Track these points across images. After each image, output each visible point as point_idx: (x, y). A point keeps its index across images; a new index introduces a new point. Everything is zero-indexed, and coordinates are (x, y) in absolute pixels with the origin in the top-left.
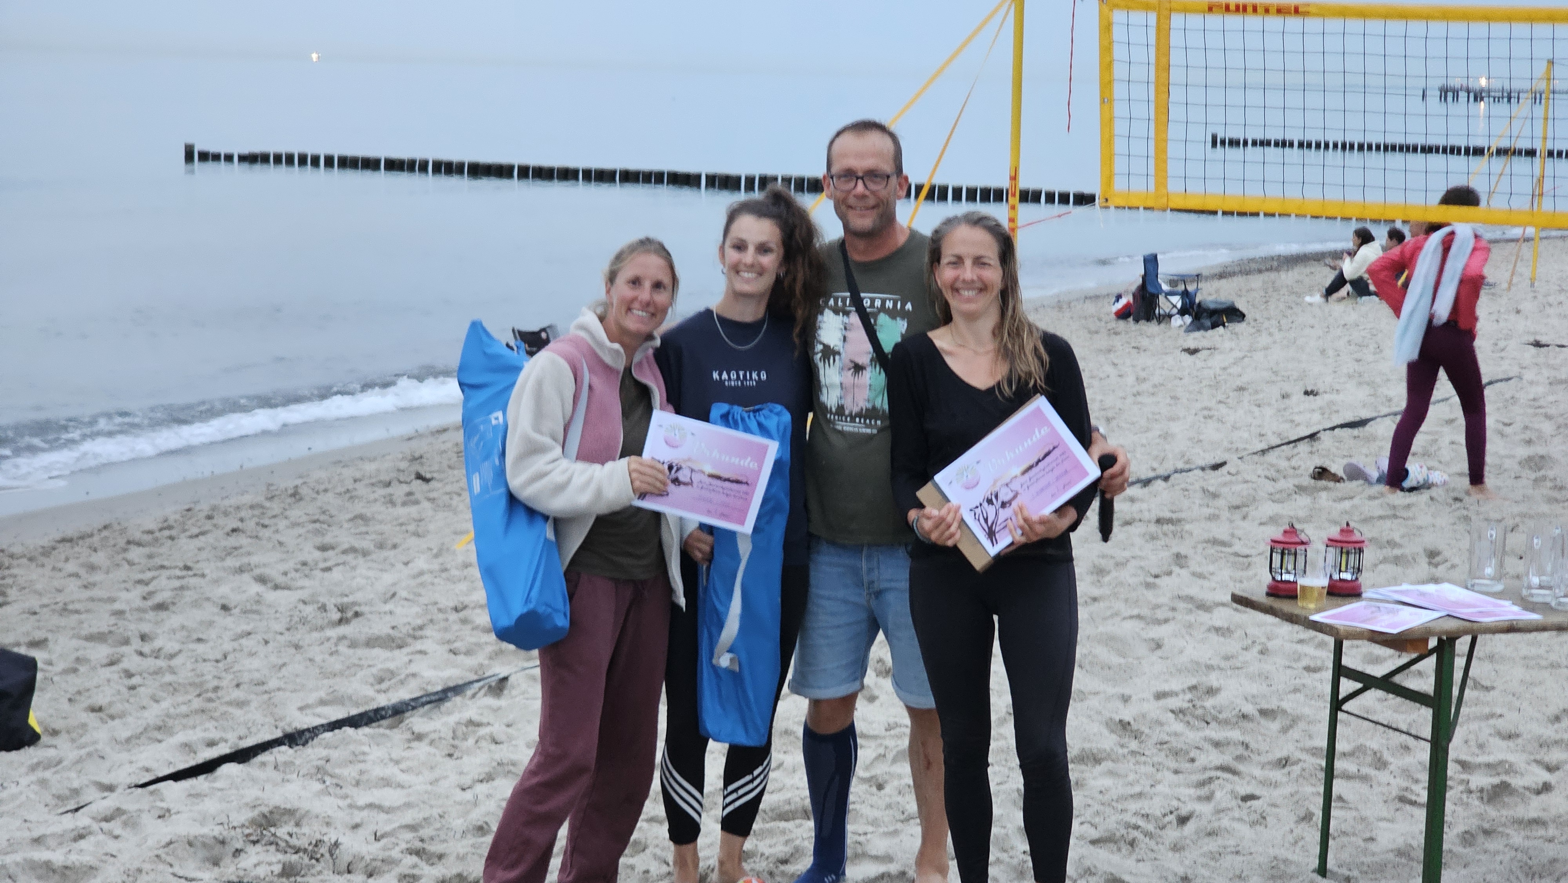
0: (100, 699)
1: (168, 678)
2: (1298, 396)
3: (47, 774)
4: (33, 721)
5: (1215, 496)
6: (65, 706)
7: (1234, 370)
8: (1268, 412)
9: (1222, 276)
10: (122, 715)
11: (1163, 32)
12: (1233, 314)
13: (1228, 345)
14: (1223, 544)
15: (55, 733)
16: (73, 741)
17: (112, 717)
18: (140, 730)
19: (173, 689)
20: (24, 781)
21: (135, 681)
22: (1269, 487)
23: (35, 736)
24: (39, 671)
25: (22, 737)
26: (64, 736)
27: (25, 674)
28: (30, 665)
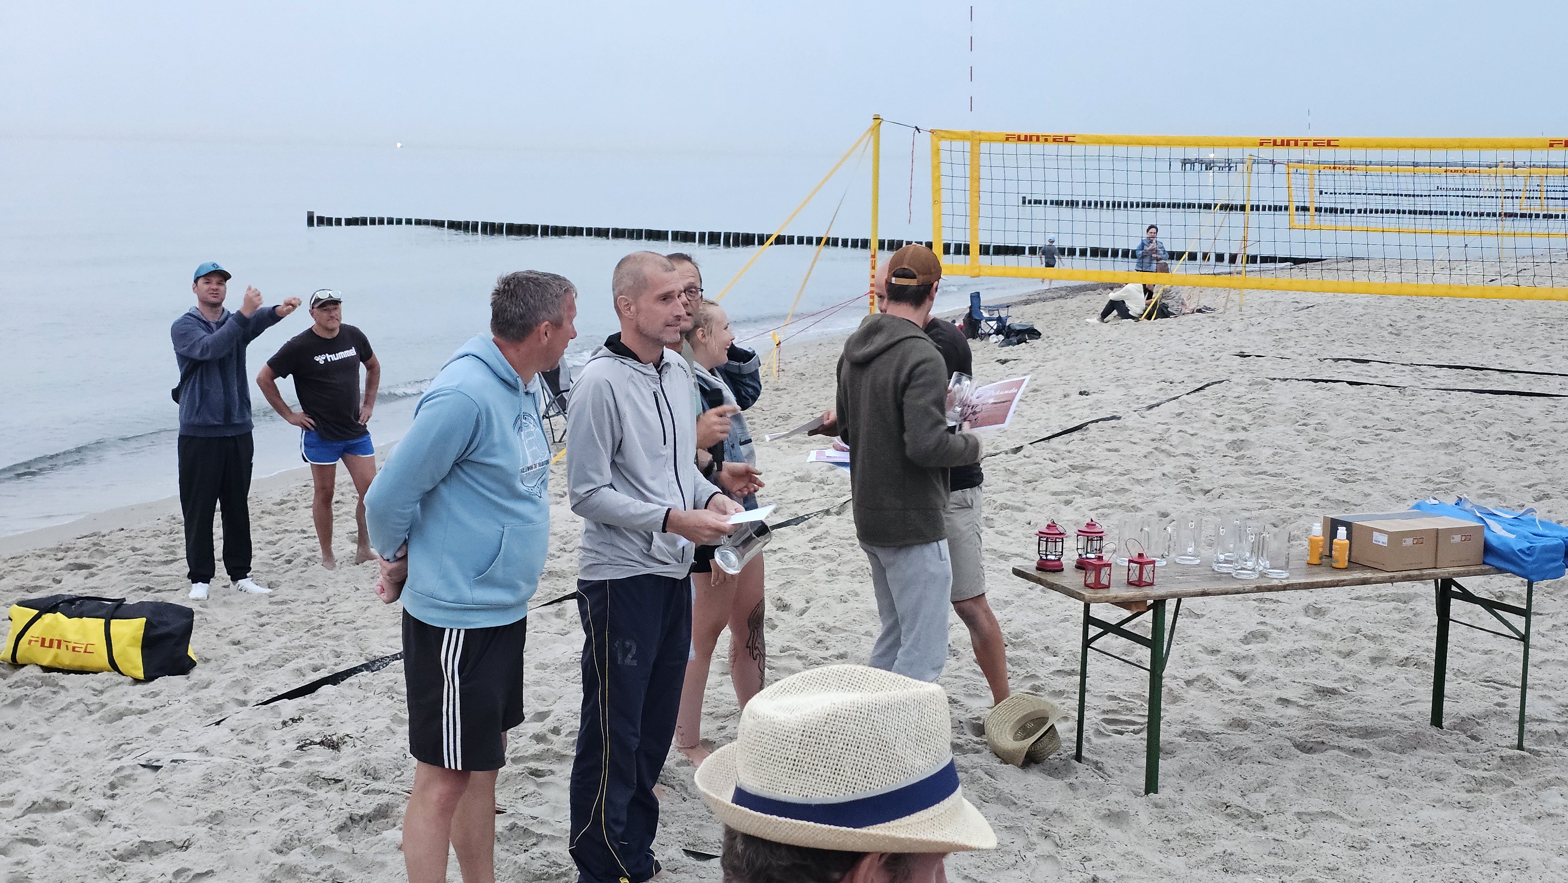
0: (238, 635)
1: (288, 618)
2: (1075, 396)
3: (199, 694)
4: (191, 653)
6: (214, 640)
10: (255, 646)
11: (975, 155)
12: (1032, 333)
14: (1019, 510)
15: (207, 661)
16: (219, 667)
17: (247, 649)
18: (266, 658)
20: (184, 699)
21: (264, 620)
23: (193, 664)
24: (196, 617)
25: (184, 666)
26: (213, 664)
27: (185, 621)
28: (188, 614)
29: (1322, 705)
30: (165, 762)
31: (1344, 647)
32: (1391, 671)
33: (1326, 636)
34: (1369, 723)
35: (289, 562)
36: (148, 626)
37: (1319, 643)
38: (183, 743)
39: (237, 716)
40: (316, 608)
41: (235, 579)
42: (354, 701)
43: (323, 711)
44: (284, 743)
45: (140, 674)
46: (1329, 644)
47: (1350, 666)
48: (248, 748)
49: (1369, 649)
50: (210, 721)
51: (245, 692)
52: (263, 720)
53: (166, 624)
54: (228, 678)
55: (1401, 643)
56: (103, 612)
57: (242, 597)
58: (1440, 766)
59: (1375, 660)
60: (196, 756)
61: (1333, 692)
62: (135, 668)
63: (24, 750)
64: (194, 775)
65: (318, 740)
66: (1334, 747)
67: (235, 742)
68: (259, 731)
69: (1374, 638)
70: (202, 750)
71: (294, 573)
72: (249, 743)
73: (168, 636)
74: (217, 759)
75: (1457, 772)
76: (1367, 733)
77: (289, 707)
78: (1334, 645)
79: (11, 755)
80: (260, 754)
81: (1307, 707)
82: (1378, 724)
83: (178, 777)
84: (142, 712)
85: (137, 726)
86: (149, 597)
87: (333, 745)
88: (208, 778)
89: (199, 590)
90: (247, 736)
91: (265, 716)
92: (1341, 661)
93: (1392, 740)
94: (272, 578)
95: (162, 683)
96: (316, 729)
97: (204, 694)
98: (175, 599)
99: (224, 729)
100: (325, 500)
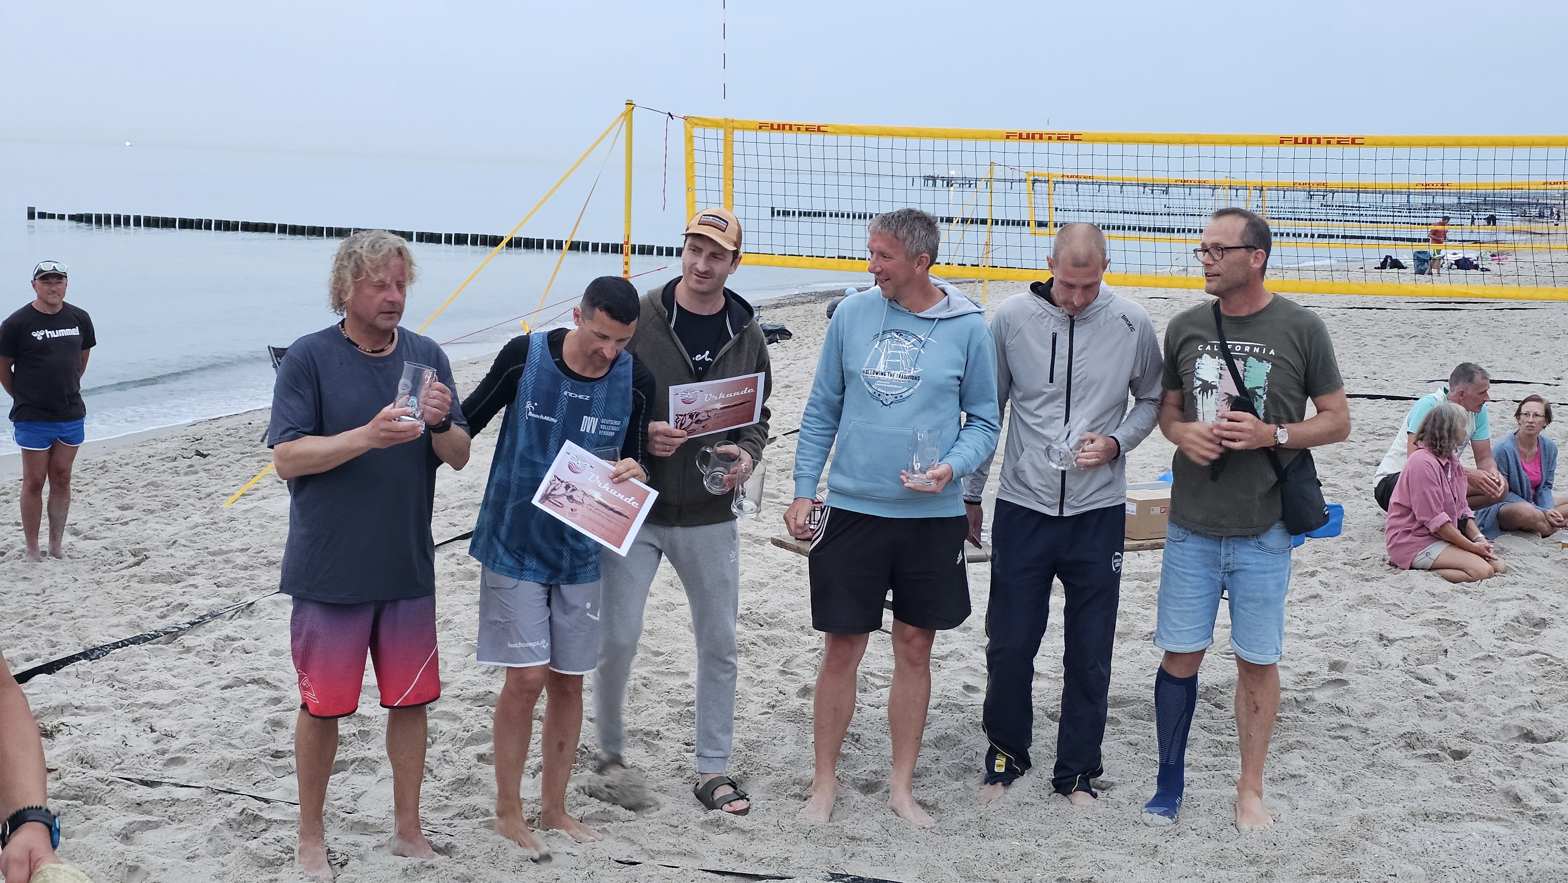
11: (729, 142)
42: (71, 691)
71: (6, 565)
100: (33, 489)
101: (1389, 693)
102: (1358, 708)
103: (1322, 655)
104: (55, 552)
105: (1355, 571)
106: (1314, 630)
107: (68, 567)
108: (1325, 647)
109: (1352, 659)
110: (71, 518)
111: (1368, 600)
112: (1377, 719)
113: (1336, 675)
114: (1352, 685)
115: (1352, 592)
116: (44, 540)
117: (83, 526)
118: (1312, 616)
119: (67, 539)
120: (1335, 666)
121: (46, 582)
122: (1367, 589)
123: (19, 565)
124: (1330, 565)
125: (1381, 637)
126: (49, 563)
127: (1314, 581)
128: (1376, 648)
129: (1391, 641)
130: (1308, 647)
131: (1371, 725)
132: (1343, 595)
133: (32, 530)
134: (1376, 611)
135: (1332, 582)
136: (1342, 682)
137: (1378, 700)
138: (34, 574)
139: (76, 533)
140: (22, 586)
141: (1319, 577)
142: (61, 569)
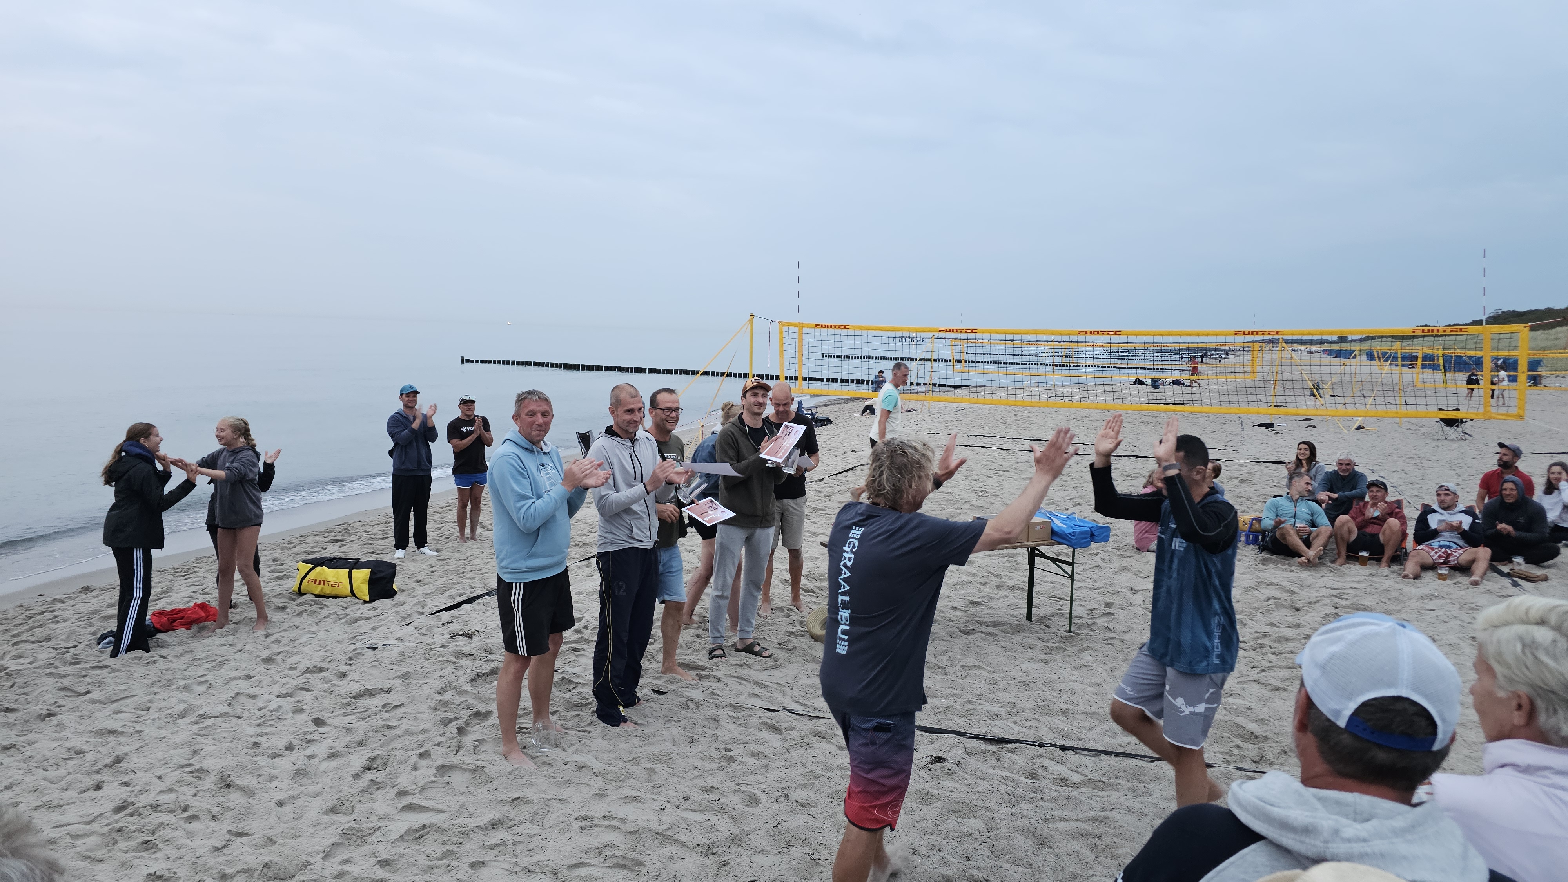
0: (420, 578)
1: (446, 568)
2: (850, 453)
3: (398, 609)
4: (394, 587)
5: (820, 492)
6: (407, 580)
7: (828, 442)
8: (839, 458)
9: (825, 406)
10: (428, 583)
11: (800, 334)
12: (828, 421)
13: (826, 433)
14: (823, 510)
15: (403, 591)
16: (409, 595)
17: (424, 584)
18: (434, 590)
19: (447, 572)
20: (390, 612)
21: (434, 569)
22: (839, 488)
23: (396, 593)
24: (398, 568)
25: (390, 594)
26: (406, 592)
27: (392, 570)
28: (394, 566)
29: (973, 610)
30: (379, 646)
31: (983, 580)
32: (1006, 593)
33: (974, 575)
34: (996, 619)
35: (448, 538)
36: (372, 573)
37: (971, 578)
38: (389, 635)
39: (418, 621)
40: (461, 563)
41: (419, 548)
42: (480, 612)
43: (464, 617)
44: (443, 635)
45: (367, 598)
46: (976, 579)
47: (987, 590)
48: (424, 637)
49: (995, 581)
50: (404, 623)
51: (423, 607)
52: (432, 623)
53: (381, 572)
54: (414, 600)
55: (1011, 578)
56: (348, 566)
57: (423, 557)
58: (1031, 641)
59: (998, 587)
60: (396, 642)
61: (978, 603)
62: (365, 595)
63: (304, 639)
64: (396, 651)
65: (461, 633)
66: (979, 632)
67: (417, 635)
68: (429, 629)
69: (997, 576)
70: (399, 639)
71: (450, 544)
72: (424, 635)
73: (383, 578)
74: (407, 644)
75: (1040, 644)
76: (995, 624)
77: (446, 616)
78: (978, 579)
79: (297, 642)
80: (430, 641)
81: (965, 611)
82: (1001, 619)
83: (386, 654)
84: (368, 619)
85: (366, 626)
86: (372, 558)
87: (469, 636)
88: (402, 654)
89: (400, 553)
90: (423, 631)
91: (433, 621)
92: (982, 587)
93: (1007, 628)
94: (439, 547)
95: (378, 603)
96: (460, 627)
97: (401, 609)
98: (387, 558)
99: (411, 628)
100: (463, 507)
101: (1136, 620)
102: (1120, 628)
103: (1101, 599)
104: (473, 538)
105: (1119, 553)
106: (1097, 585)
107: (479, 545)
108: (1103, 594)
109: (1116, 601)
110: (481, 519)
111: (1125, 568)
112: (1129, 634)
113: (1108, 610)
114: (1116, 616)
115: (1117, 563)
116: (468, 531)
117: (486, 524)
118: (1096, 577)
119: (479, 530)
120: (1108, 605)
121: (469, 554)
122: (1125, 563)
123: (456, 544)
124: (1106, 549)
125: (1132, 589)
126: (470, 543)
127: (1097, 558)
128: (1129, 595)
129: (1137, 591)
130: (1094, 594)
131: (1126, 637)
132: (1112, 566)
133: (462, 527)
134: (1129, 575)
135: (1107, 558)
136: (1112, 614)
137: (1129, 624)
138: (463, 549)
139: (483, 527)
140: (457, 555)
141: (1100, 556)
142: (475, 546)
